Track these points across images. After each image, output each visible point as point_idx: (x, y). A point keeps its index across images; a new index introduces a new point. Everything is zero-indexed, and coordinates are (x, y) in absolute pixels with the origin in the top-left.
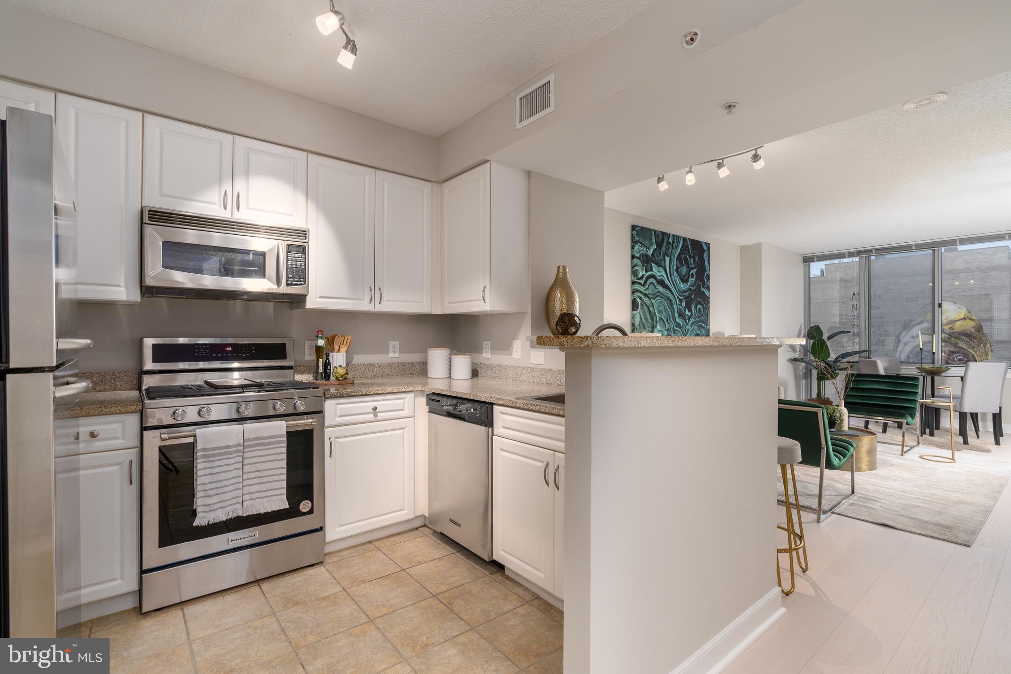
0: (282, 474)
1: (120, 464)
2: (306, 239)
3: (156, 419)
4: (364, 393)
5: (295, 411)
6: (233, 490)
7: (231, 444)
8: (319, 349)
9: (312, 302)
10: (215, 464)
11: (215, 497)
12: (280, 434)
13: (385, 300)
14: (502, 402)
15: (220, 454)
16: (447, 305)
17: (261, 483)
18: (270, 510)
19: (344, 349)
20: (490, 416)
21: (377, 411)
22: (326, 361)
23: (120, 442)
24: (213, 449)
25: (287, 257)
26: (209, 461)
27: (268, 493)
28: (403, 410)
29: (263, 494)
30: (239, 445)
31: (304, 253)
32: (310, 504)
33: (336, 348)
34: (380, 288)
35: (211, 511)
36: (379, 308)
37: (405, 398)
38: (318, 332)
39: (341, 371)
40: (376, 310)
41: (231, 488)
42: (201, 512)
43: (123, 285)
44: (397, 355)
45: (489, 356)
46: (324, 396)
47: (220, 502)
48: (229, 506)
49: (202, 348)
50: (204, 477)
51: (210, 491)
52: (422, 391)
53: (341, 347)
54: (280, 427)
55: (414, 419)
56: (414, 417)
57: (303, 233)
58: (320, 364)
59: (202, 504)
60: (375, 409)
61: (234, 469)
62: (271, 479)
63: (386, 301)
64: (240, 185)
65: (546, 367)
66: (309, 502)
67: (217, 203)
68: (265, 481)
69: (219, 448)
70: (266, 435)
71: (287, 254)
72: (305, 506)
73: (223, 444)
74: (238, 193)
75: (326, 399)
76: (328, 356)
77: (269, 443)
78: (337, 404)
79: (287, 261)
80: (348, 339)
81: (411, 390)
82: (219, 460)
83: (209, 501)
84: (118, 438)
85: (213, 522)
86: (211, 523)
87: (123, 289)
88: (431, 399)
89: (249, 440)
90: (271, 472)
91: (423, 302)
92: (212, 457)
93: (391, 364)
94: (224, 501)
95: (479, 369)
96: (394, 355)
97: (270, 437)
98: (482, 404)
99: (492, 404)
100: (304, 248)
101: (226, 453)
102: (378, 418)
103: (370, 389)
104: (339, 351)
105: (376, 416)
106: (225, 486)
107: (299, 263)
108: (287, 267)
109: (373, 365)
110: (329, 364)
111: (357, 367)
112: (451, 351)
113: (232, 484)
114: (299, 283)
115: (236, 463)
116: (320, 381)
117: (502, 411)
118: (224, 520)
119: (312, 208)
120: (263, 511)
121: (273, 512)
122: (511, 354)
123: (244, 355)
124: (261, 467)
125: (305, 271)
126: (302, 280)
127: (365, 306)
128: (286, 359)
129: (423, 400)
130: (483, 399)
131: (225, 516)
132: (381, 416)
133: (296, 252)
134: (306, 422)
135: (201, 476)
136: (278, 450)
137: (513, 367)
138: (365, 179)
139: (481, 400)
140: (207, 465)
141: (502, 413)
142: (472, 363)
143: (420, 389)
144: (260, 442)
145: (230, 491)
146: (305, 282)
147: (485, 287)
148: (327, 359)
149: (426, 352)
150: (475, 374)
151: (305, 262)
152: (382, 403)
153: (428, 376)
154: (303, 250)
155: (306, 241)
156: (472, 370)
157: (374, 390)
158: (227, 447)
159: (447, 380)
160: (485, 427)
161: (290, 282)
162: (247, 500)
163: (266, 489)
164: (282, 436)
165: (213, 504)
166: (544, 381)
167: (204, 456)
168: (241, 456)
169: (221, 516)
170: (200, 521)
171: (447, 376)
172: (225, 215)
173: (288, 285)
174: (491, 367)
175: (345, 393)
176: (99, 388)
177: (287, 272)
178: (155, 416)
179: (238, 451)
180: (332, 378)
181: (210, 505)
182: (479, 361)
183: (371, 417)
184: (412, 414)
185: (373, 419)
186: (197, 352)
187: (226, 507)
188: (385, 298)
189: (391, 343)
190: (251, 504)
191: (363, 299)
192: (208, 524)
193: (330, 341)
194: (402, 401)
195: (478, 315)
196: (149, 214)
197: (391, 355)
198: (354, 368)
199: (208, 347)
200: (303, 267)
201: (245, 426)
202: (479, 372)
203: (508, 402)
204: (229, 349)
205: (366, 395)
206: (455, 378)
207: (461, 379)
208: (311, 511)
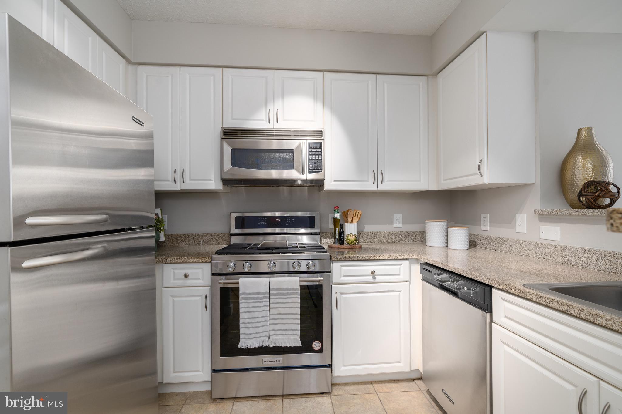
0: (296, 319)
1: (201, 296)
2: (322, 137)
3: (218, 269)
4: (364, 258)
5: (308, 270)
6: (263, 326)
7: (261, 291)
8: (335, 220)
9: (328, 186)
10: (251, 305)
11: (251, 329)
12: (295, 287)
13: (386, 180)
14: (505, 288)
15: (254, 298)
16: (442, 182)
17: (282, 324)
18: (288, 345)
19: (356, 220)
20: (487, 299)
21: (375, 274)
22: (341, 230)
23: (200, 282)
24: (250, 294)
25: (309, 151)
26: (247, 302)
27: (288, 332)
28: (399, 275)
29: (284, 332)
30: (266, 293)
31: (321, 148)
32: (320, 345)
33: (350, 220)
34: (381, 171)
35: (249, 339)
36: (382, 187)
37: (401, 265)
38: (335, 207)
39: (351, 238)
40: (379, 189)
41: (262, 324)
42: (243, 338)
43: (213, 180)
44: (400, 225)
45: (488, 228)
46: (331, 259)
47: (254, 333)
48: (260, 337)
49: (262, 219)
50: (244, 314)
51: (248, 324)
52: (417, 260)
53: (353, 219)
54: (295, 282)
55: (410, 284)
56: (410, 282)
57: (319, 133)
58: (337, 232)
59: (244, 333)
60: (373, 272)
61: (263, 311)
62: (290, 321)
63: (388, 181)
64: (279, 105)
65: (564, 244)
66: (319, 343)
67: (265, 120)
68: (285, 322)
69: (253, 294)
70: (285, 287)
71: (309, 150)
72: (316, 345)
73: (256, 292)
74: (277, 110)
75: (333, 262)
76: (342, 225)
77: (287, 294)
78: (342, 266)
79: (309, 155)
80: (359, 212)
81: (406, 258)
82: (254, 302)
83: (247, 331)
84: (199, 279)
85: (250, 347)
86: (249, 347)
87: (213, 182)
88: (424, 269)
89: (273, 290)
90: (289, 316)
91: (420, 181)
92: (249, 300)
93: (395, 233)
94: (257, 333)
95: (476, 240)
96: (397, 225)
97: (287, 289)
98: (478, 285)
99: (491, 287)
100: (321, 143)
101: (258, 298)
102: (377, 280)
103: (369, 256)
104: (352, 222)
105: (374, 278)
106: (257, 322)
107: (317, 156)
108: (309, 159)
109: (380, 233)
110: (343, 232)
111: (367, 234)
112: (448, 222)
113: (262, 322)
114: (317, 171)
115: (264, 306)
116: (337, 245)
117: (505, 298)
118: (257, 347)
119: (328, 113)
120: (283, 345)
121: (290, 347)
122: (514, 227)
123: (287, 225)
124: (282, 311)
125: (322, 161)
126: (320, 168)
127: (369, 186)
128: (315, 227)
129: (417, 268)
130: (479, 279)
131: (258, 344)
132: (378, 278)
133: (315, 147)
134: (317, 279)
135: (242, 313)
136: (294, 300)
137: (517, 240)
138: (368, 84)
139: (476, 279)
140: (246, 305)
141: (504, 300)
142: (469, 234)
143: (415, 257)
144: (282, 292)
145: (261, 326)
146: (322, 170)
147: (481, 161)
148: (342, 228)
149: (425, 224)
150: (472, 244)
151: (322, 154)
152: (379, 268)
153: (427, 244)
154: (320, 145)
155: (323, 138)
156: (469, 241)
157: (372, 256)
158: (259, 293)
159: (444, 249)
160: (481, 311)
161: (311, 171)
162: (272, 335)
163: (286, 329)
164: (296, 289)
165: (250, 334)
166: (560, 259)
167: (244, 298)
168: (267, 301)
169: (255, 344)
170: (242, 344)
171: (445, 245)
172: (270, 126)
173: (310, 173)
174: (490, 239)
175: (348, 257)
176: (211, 243)
177: (309, 163)
178: (218, 267)
179: (265, 297)
180: (345, 243)
181: (248, 334)
182: (477, 233)
183: (370, 278)
184: (408, 279)
185: (372, 280)
186: (259, 222)
187: (258, 337)
188: (386, 178)
189: (395, 216)
190: (275, 338)
191: (368, 181)
192: (247, 348)
193: (345, 215)
194: (398, 267)
195: (476, 190)
196: (224, 132)
197: (395, 225)
198: (365, 235)
199: (266, 218)
200: (320, 158)
201: (272, 279)
202: (477, 243)
203: (514, 290)
204: (279, 220)
205: (366, 260)
206: (451, 248)
207: (457, 249)
208: (321, 350)
